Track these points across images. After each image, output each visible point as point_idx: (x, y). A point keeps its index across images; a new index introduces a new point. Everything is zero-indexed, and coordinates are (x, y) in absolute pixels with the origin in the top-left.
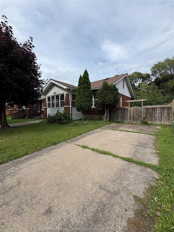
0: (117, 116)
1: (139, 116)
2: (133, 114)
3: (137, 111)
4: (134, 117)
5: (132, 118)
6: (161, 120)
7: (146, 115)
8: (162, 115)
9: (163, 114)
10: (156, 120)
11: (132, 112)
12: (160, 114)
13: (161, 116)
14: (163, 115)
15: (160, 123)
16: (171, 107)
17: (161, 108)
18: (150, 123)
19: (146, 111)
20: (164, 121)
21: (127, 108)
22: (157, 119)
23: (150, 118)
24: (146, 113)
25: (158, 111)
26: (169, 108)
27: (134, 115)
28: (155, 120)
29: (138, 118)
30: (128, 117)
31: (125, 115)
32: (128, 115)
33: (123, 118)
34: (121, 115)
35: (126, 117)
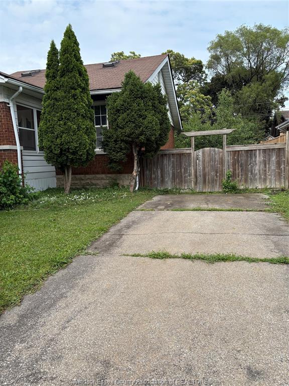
0: (162, 176)
1: (219, 172)
2: (204, 169)
3: (212, 159)
4: (204, 176)
5: (200, 179)
6: (265, 180)
7: (234, 170)
8: (265, 167)
9: (269, 164)
10: (255, 180)
11: (201, 163)
12: (262, 166)
13: (265, 171)
14: (267, 166)
15: (263, 187)
16: (283, 149)
17: (264, 151)
18: (242, 187)
19: (233, 158)
20: (270, 182)
21: (188, 152)
22: (257, 177)
23: (242, 175)
24: (234, 165)
25: (259, 158)
26: (280, 151)
27: (207, 170)
28: (253, 180)
29: (215, 178)
30: (190, 175)
31: (183, 170)
32: (190, 170)
33: (179, 180)
34: (173, 173)
35: (185, 177)
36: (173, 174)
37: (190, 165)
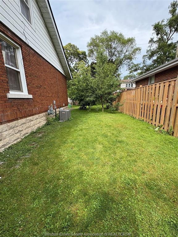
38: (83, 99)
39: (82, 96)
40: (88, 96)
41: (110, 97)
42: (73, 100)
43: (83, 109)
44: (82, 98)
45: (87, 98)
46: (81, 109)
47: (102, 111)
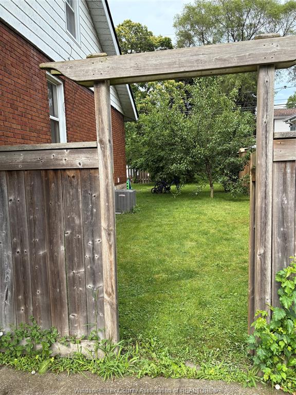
30: (95, 275)
31: (62, 248)
32: (94, 250)
33: (46, 293)
34: (16, 260)
35: (73, 282)
36: (19, 264)
37: (93, 228)
38: (163, 168)
39: (160, 159)
40: (174, 161)
41: (227, 161)
42: (137, 169)
43: (162, 192)
44: (161, 165)
45: (172, 165)
46: (155, 192)
47: (210, 196)
